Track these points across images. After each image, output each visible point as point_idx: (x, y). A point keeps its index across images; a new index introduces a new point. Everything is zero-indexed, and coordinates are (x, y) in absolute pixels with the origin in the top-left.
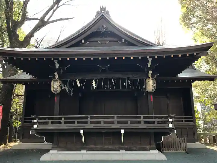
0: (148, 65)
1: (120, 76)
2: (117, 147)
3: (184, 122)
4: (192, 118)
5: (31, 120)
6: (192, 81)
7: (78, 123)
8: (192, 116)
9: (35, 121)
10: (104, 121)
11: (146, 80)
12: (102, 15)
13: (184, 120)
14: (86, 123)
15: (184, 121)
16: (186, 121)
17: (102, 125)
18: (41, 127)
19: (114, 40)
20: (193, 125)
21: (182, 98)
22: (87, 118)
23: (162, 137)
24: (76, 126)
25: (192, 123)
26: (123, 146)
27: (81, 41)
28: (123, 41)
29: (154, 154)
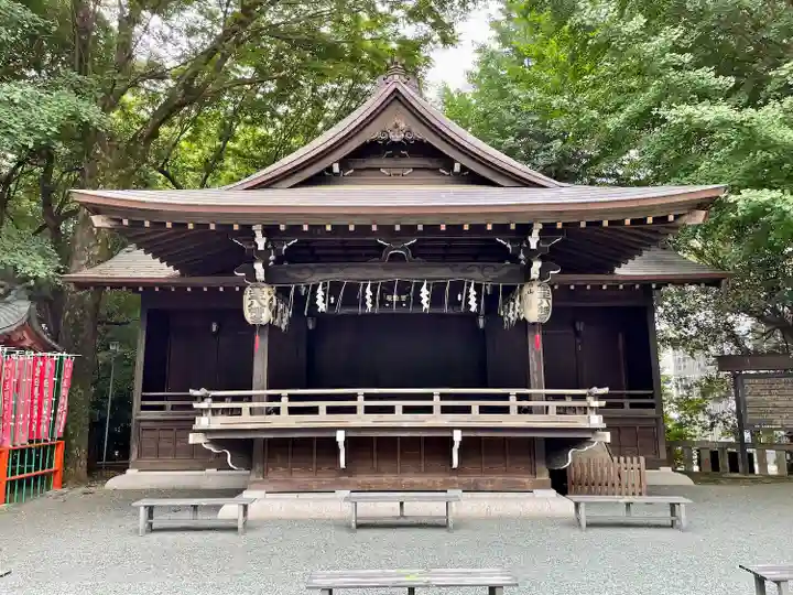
0: (528, 243)
1: (445, 274)
2: (439, 479)
3: (627, 410)
4: (652, 396)
5: (188, 403)
6: (654, 286)
7: (330, 410)
8: (651, 392)
9: (204, 405)
10: (404, 407)
11: (521, 287)
12: (396, 90)
13: (627, 402)
14: (353, 410)
15: (627, 406)
16: (633, 406)
17: (399, 419)
18: (219, 422)
19: (430, 165)
20: (656, 419)
21: (620, 336)
22: (354, 397)
23: (570, 455)
24: (322, 419)
25: (651, 412)
26: (456, 478)
27: (330, 169)
28: (457, 168)
29: (546, 502)
